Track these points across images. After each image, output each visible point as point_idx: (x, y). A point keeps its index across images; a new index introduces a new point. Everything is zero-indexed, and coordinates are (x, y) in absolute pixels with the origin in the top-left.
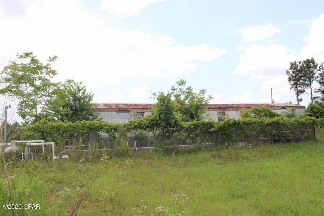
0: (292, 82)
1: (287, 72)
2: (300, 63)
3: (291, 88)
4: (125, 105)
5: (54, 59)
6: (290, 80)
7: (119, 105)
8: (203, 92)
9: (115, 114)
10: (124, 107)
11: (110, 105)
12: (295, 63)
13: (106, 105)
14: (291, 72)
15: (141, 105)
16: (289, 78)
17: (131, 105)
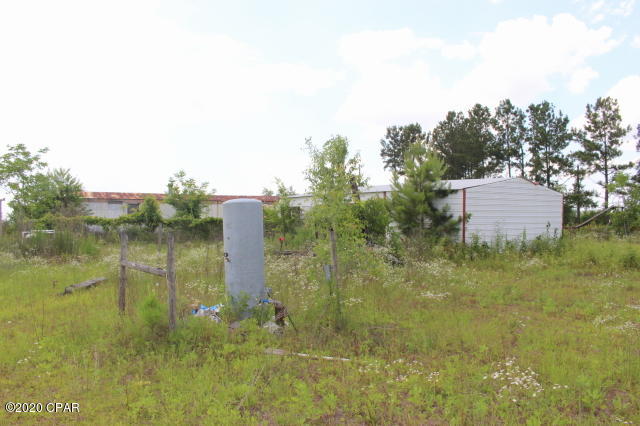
0: (387, 158)
1: (383, 142)
2: (401, 129)
3: (385, 167)
4: (118, 194)
5: (44, 150)
6: (383, 154)
7: (111, 193)
8: (205, 185)
9: (105, 205)
10: (117, 197)
11: (99, 194)
12: (395, 129)
13: (95, 194)
14: (387, 141)
15: (138, 194)
16: (383, 151)
17: (124, 194)
